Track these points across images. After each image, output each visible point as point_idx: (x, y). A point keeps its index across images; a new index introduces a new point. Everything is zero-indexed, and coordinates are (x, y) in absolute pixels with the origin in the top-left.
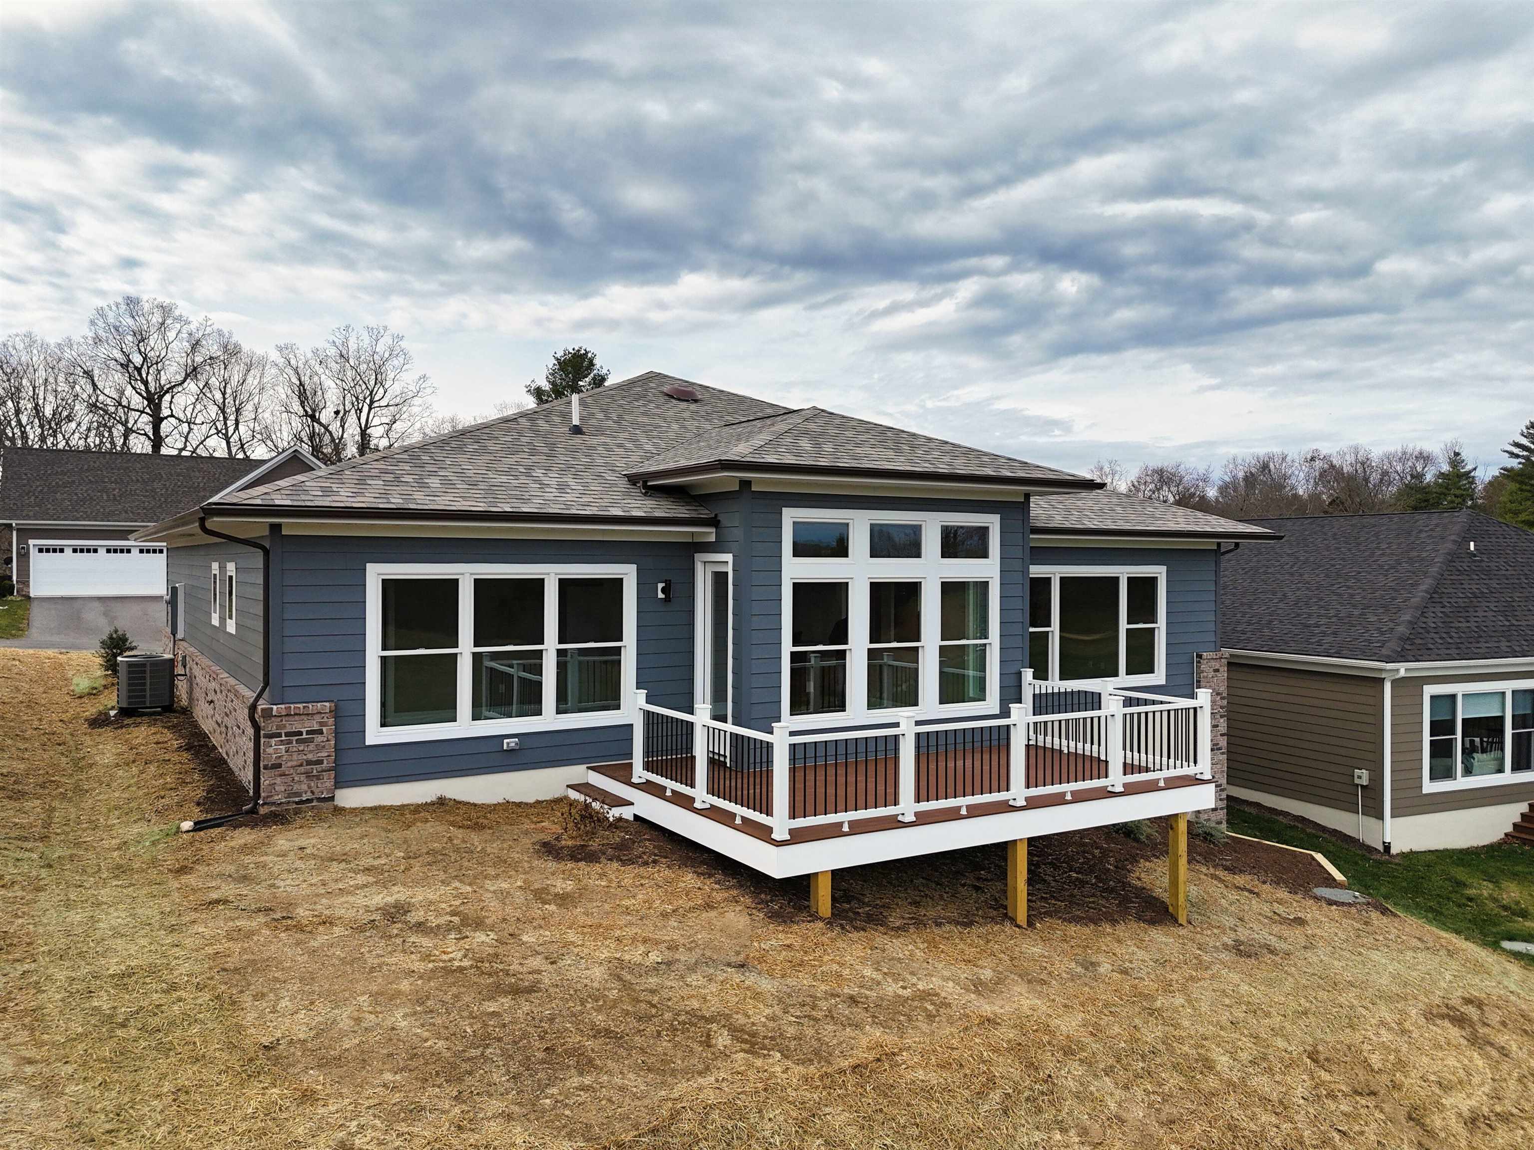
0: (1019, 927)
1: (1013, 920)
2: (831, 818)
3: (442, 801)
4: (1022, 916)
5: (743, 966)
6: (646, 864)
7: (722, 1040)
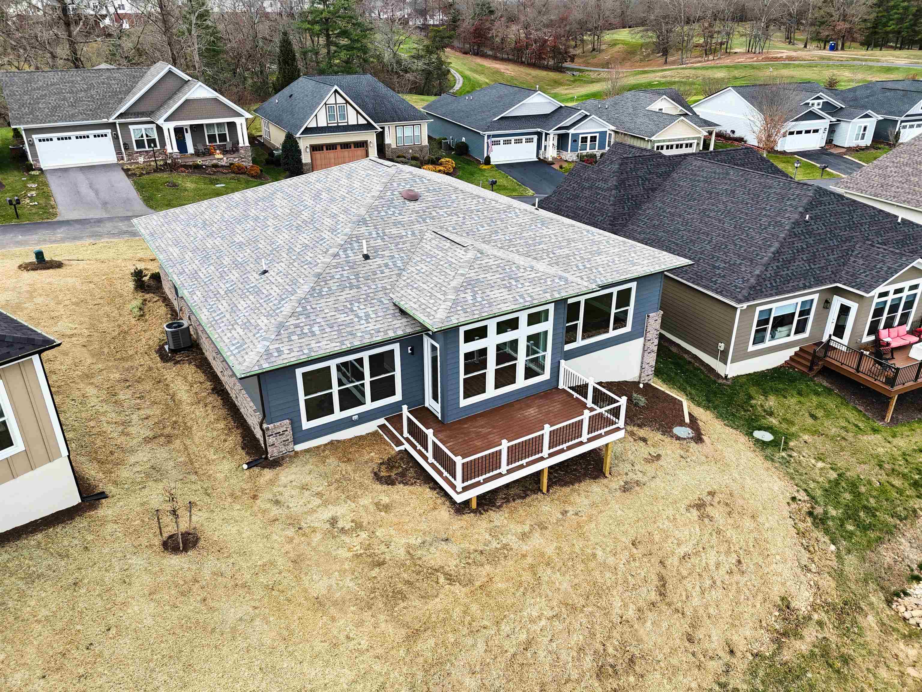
0: (543, 493)
1: (541, 491)
2: (477, 480)
3: (331, 443)
4: (545, 490)
5: (447, 540)
6: (412, 484)
7: (442, 580)
